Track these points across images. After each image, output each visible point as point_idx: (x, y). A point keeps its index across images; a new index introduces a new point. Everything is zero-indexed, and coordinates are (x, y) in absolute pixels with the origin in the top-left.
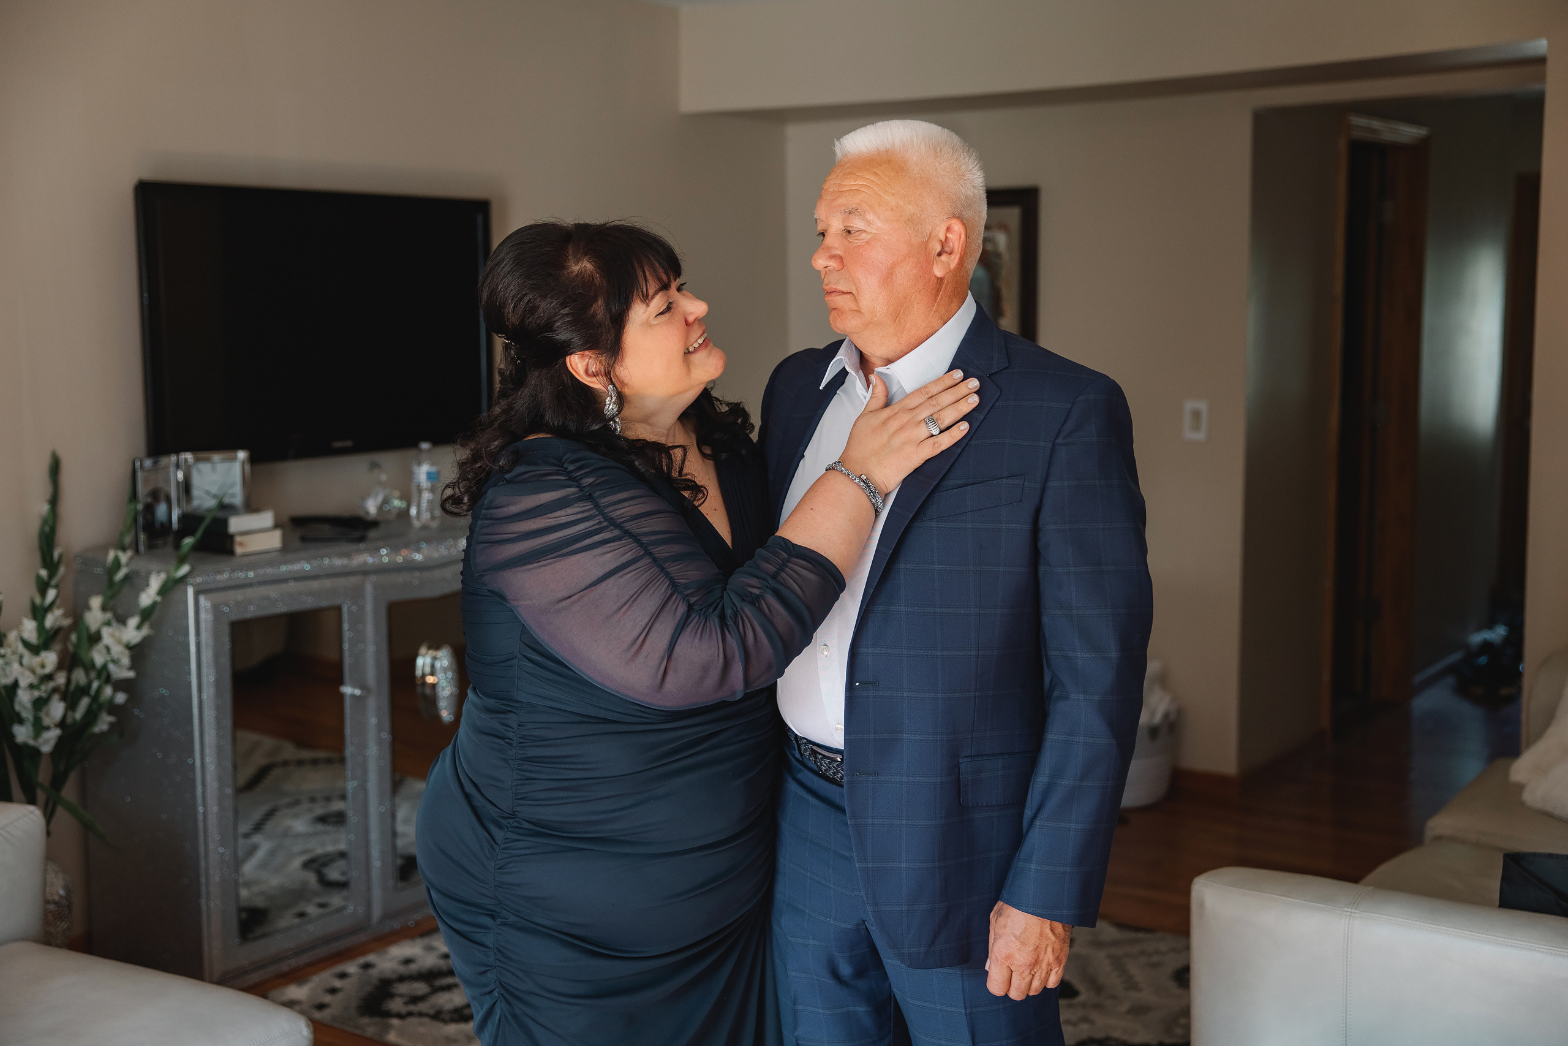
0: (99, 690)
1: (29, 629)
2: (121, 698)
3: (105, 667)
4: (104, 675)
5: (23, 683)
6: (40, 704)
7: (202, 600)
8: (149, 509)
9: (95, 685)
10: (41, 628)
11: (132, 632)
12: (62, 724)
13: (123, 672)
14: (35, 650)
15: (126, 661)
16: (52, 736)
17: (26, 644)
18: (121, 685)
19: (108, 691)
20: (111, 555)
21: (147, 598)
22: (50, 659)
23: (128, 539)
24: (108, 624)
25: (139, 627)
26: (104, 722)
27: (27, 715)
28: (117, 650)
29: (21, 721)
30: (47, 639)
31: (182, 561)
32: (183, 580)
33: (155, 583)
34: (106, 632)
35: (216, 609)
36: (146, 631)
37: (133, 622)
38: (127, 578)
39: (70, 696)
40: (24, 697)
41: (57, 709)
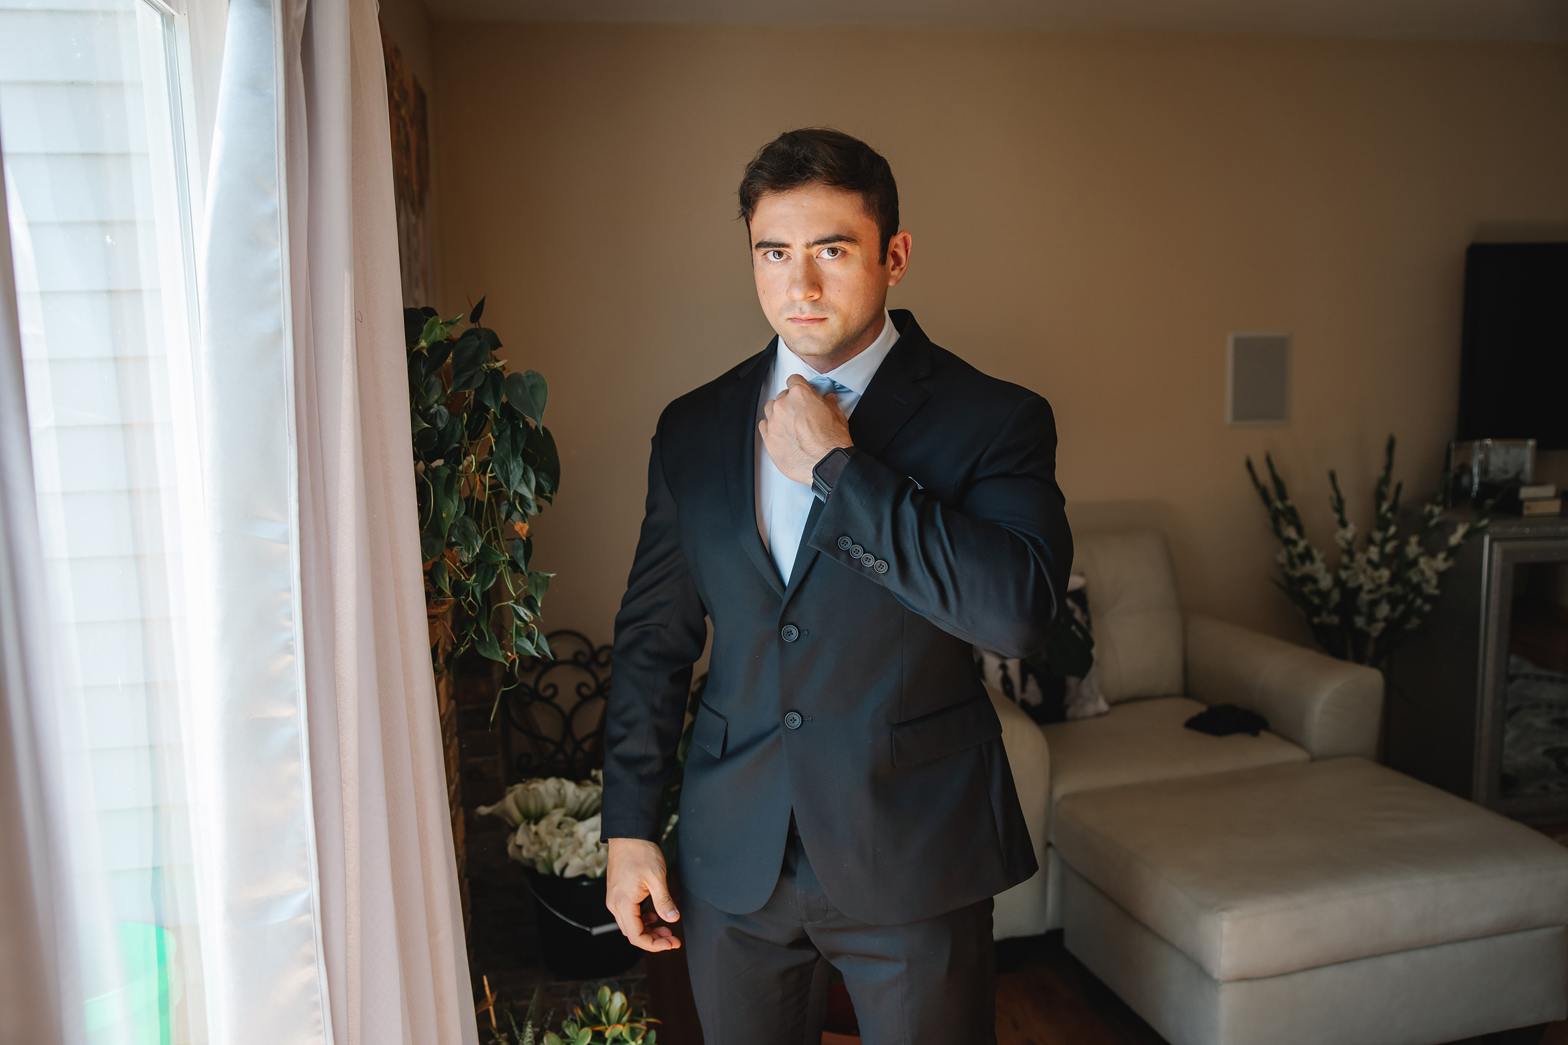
0: (1413, 601)
1: (1374, 553)
2: (1427, 608)
3: (1419, 585)
4: (1417, 589)
5: (1366, 587)
6: (1374, 604)
7: (1496, 545)
8: (1458, 478)
9: (1411, 596)
10: (1382, 553)
11: (1440, 563)
12: (1386, 619)
13: (1431, 588)
14: (1376, 566)
15: (1434, 582)
16: (1380, 626)
17: (1370, 562)
18: (1428, 598)
19: (1419, 602)
20: (1428, 508)
21: (1455, 539)
22: (1385, 574)
23: (1440, 498)
24: (1422, 554)
25: (1446, 560)
26: (1414, 623)
27: (1364, 609)
28: (1429, 573)
29: (1358, 612)
30: (1386, 560)
31: (1481, 517)
32: (1482, 531)
33: (1461, 530)
34: (1422, 561)
35: (1506, 554)
36: (1450, 563)
37: (1441, 556)
38: (1438, 525)
39: (1393, 601)
40: (1364, 597)
41: (1384, 610)
